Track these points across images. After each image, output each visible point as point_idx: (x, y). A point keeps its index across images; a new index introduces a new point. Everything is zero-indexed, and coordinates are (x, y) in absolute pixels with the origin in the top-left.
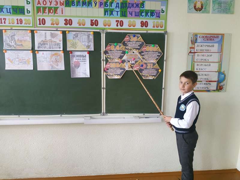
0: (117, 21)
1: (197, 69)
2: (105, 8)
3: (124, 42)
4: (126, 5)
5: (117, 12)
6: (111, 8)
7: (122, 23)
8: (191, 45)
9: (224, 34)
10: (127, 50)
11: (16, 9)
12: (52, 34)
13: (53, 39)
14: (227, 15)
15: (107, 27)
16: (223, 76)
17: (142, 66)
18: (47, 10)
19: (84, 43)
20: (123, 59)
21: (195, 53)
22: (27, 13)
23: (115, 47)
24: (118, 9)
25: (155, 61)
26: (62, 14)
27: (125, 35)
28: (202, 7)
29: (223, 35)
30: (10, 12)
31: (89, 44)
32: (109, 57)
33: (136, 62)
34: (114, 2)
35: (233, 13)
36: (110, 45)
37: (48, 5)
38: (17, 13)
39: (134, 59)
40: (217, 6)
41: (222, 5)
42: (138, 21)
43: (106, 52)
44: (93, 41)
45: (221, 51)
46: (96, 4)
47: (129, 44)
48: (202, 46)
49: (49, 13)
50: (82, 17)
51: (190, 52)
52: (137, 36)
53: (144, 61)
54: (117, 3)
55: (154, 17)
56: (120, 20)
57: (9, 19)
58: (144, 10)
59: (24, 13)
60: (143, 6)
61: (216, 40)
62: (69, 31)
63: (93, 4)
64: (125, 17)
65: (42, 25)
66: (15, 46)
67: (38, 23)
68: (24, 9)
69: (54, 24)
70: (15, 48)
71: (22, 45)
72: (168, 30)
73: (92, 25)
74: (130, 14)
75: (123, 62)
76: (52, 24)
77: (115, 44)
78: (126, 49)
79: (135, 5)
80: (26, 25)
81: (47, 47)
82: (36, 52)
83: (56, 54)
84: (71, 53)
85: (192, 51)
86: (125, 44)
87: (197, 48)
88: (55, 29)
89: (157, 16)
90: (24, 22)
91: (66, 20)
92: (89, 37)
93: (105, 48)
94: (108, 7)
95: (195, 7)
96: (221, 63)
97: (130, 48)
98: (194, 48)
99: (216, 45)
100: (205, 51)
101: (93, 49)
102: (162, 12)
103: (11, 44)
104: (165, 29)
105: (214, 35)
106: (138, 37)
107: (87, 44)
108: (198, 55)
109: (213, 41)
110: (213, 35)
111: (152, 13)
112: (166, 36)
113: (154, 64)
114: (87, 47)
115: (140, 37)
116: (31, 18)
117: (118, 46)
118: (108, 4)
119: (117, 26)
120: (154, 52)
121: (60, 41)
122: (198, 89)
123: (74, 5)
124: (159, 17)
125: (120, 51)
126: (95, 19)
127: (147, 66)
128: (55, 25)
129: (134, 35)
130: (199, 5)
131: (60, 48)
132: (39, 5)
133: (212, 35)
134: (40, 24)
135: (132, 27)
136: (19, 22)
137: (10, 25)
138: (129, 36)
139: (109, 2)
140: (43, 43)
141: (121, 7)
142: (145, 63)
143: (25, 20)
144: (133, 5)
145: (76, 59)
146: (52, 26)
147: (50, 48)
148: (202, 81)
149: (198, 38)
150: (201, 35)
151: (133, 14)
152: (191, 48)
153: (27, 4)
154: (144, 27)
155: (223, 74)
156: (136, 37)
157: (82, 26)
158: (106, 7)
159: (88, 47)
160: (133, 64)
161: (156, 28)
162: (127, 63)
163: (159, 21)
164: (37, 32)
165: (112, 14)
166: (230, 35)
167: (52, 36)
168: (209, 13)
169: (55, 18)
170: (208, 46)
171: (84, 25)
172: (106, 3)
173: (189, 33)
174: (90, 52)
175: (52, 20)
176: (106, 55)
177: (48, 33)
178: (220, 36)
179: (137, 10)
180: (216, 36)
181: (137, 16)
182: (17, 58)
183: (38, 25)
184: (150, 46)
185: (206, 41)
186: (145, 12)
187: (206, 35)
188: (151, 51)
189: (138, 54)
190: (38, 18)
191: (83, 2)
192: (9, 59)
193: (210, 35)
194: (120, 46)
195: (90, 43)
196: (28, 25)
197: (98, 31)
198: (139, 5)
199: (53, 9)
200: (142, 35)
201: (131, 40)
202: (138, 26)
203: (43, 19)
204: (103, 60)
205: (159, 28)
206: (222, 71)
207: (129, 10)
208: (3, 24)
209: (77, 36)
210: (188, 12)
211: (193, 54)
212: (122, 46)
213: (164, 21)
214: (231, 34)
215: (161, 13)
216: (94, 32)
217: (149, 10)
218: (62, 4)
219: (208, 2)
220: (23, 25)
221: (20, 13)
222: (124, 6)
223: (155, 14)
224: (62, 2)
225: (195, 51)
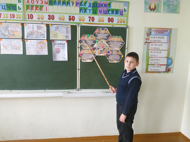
0: (89, 17)
1: (151, 56)
2: (80, 7)
3: (95, 33)
4: (97, 5)
5: (90, 10)
6: (85, 7)
7: (93, 19)
8: (146, 37)
9: (172, 29)
10: (97, 40)
11: (10, 6)
12: (38, 27)
13: (39, 31)
14: (174, 14)
15: (82, 21)
16: (171, 61)
17: (109, 52)
18: (34, 8)
19: (63, 34)
20: (94, 47)
21: (150, 43)
22: (19, 9)
23: (88, 37)
24: (90, 8)
25: (118, 49)
26: (47, 11)
27: (96, 28)
28: (155, 7)
29: (171, 30)
30: (5, 9)
31: (68, 35)
32: (83, 45)
33: (104, 49)
34: (87, 3)
35: (178, 13)
36: (84, 36)
37: (35, 3)
38: (10, 9)
39: (103, 47)
40: (166, 7)
41: (170, 7)
42: (106, 18)
43: (80, 41)
44: (70, 32)
45: (169, 42)
46: (73, 4)
47: (98, 35)
48: (155, 38)
49: (36, 10)
50: (62, 13)
51: (146, 42)
52: (105, 29)
53: (110, 49)
54: (90, 3)
55: (118, 14)
56: (92, 16)
57: (4, 14)
58: (111, 9)
59: (16, 10)
60: (110, 6)
61: (166, 33)
62: (52, 24)
63: (71, 4)
64: (96, 14)
65: (30, 19)
66: (8, 35)
67: (27, 17)
68: (16, 6)
69: (40, 19)
70: (8, 37)
71: (14, 34)
72: (129, 25)
73: (70, 20)
74: (100, 12)
75: (94, 49)
76: (39, 19)
77: (88, 35)
78: (96, 39)
79: (103, 5)
80: (17, 19)
81: (34, 37)
82: (25, 40)
83: (41, 42)
84: (53, 41)
85: (147, 42)
86: (95, 35)
87: (151, 39)
88: (41, 23)
89: (120, 14)
90: (16, 17)
91: (49, 16)
92: (67, 29)
93: (80, 38)
94: (83, 7)
95: (150, 7)
96: (169, 51)
97: (99, 39)
98: (149, 39)
99: (166, 37)
100: (157, 42)
101: (70, 39)
102: (124, 11)
103: (5, 34)
104: (126, 24)
105: (164, 29)
106: (106, 30)
107: (66, 35)
108: (152, 45)
109: (163, 34)
111: (117, 12)
112: (127, 29)
113: (118, 51)
114: (66, 37)
115: (108, 30)
116: (21, 14)
117: (90, 37)
118: (83, 4)
119: (90, 21)
120: (118, 41)
121: (45, 32)
122: (152, 71)
123: (56, 4)
124: (122, 15)
125: (91, 40)
126: (72, 15)
127: (112, 52)
128: (41, 20)
129: (103, 28)
130: (153, 6)
131: (44, 37)
132: (28, 4)
133: (162, 29)
134: (29, 18)
135: (101, 22)
136: (12, 17)
137: (4, 19)
138: (99, 29)
139: (83, 2)
140: (31, 34)
141: (93, 7)
142: (111, 50)
143: (17, 15)
144: (102, 5)
145: (57, 46)
146: (39, 20)
147: (36, 37)
148: (154, 65)
149: (152, 31)
150: (154, 29)
151: (102, 12)
152: (146, 39)
153: (19, 2)
154: (111, 23)
155: (171, 59)
156: (104, 30)
157: (62, 21)
158: (81, 6)
159: (67, 37)
160: (102, 51)
161: (119, 23)
162: (97, 50)
163: (122, 18)
164: (26, 25)
165: (85, 11)
166: (176, 30)
167: (39, 28)
168: (160, 12)
169: (40, 14)
170: (160, 38)
171: (63, 20)
172: (81, 3)
173: (145, 28)
174: (68, 41)
175: (38, 15)
176: (80, 43)
177: (35, 25)
178: (169, 30)
179: (105, 9)
180: (165, 30)
181: (105, 13)
182: (10, 45)
183: (27, 19)
184: (115, 37)
185: (158, 34)
186: (111, 11)
187: (158, 29)
188: (115, 41)
189: (106, 43)
190: (27, 14)
191: (63, 2)
192: (3, 46)
194: (92, 37)
195: (68, 34)
196: (19, 19)
197: (75, 24)
198: (107, 5)
199: (39, 7)
200: (109, 29)
201: (100, 32)
202: (106, 21)
203: (31, 15)
204: (78, 47)
205: (122, 23)
206: (170, 57)
207: (99, 9)
209: (58, 29)
210: (144, 12)
211: (148, 44)
212: (93, 37)
213: (126, 18)
216: (71, 25)
217: (115, 9)
218: (46, 3)
219: (160, 4)
220: (15, 19)
221: (13, 9)
222: (95, 5)
223: (119, 12)
224: (46, 1)
225: (150, 42)
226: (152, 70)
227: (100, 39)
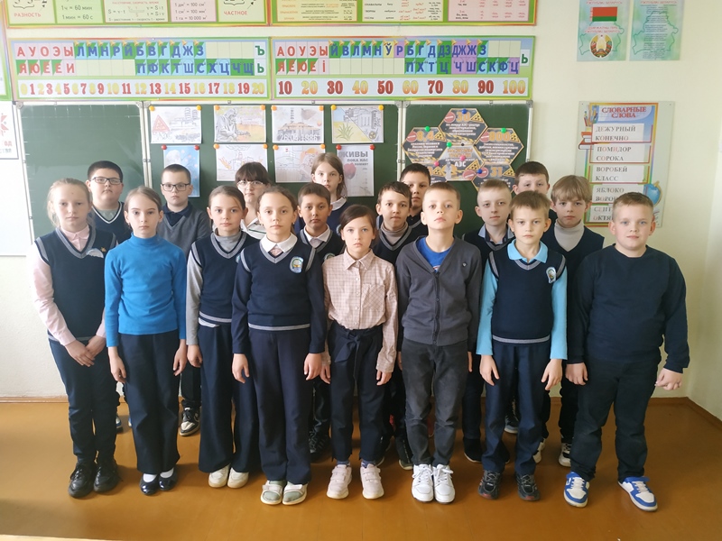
0: (430, 82)
1: (597, 178)
2: (407, 56)
3: (445, 123)
4: (449, 50)
5: (432, 64)
6: (418, 56)
7: (439, 87)
8: (584, 128)
9: (657, 104)
10: (449, 141)
11: (239, 65)
12: (304, 112)
13: (306, 122)
14: (664, 62)
15: (410, 94)
16: (655, 192)
17: (480, 172)
18: (295, 65)
19: (363, 129)
20: (440, 159)
21: (593, 143)
22: (259, 72)
23: (426, 133)
24: (432, 59)
25: (507, 162)
26: (324, 71)
27: (446, 109)
28: (609, 47)
29: (654, 105)
30: (227, 72)
31: (375, 131)
32: (412, 154)
33: (468, 164)
34: (425, 45)
35: (677, 58)
36: (416, 131)
37: (298, 55)
38: (239, 72)
39: (464, 159)
40: (641, 44)
41: (653, 42)
42: (472, 82)
43: (407, 146)
44: (381, 123)
45: (650, 139)
46: (389, 51)
47: (453, 127)
48: (608, 129)
49: (298, 71)
50: (361, 76)
51: (583, 143)
52: (471, 112)
53: (485, 162)
54: (431, 47)
55: (506, 71)
56: (436, 80)
57: (225, 85)
58: (486, 58)
59: (251, 72)
60: (484, 50)
61: (641, 115)
62: (336, 105)
63: (384, 50)
64: (447, 73)
65: (285, 95)
66: (235, 135)
67: (278, 90)
68: (252, 64)
69: (307, 93)
70: (235, 139)
71: (247, 133)
72: (536, 98)
73: (380, 92)
74: (457, 67)
75: (441, 164)
76: (305, 92)
77: (425, 129)
78: (448, 137)
79: (467, 50)
80: (255, 95)
81: (295, 138)
82: (274, 147)
83: (310, 151)
84: (340, 148)
85: (586, 141)
86: (445, 129)
87: (598, 131)
88: (310, 102)
89: (512, 70)
90: (251, 89)
91: (330, 83)
92: (374, 115)
93: (406, 137)
94: (413, 56)
95: (593, 48)
96: (650, 165)
97: (455, 137)
98: (590, 134)
99: (640, 127)
100: (615, 140)
101: (381, 141)
102: (523, 62)
103: (228, 132)
104: (528, 96)
105: (636, 106)
106: (473, 114)
107: (370, 130)
108: (600, 149)
109: (633, 119)
110: (633, 106)
111: (503, 64)
112: (530, 110)
113: (505, 168)
114: (370, 135)
115: (478, 114)
116: (264, 82)
117: (432, 133)
118: (414, 48)
119: (431, 92)
120: (505, 143)
121: (319, 125)
122: (600, 221)
123: (348, 54)
124: (517, 71)
125: (435, 141)
126: (386, 80)
127: (490, 172)
128: (310, 95)
129: (465, 109)
130: (601, 45)
131: (318, 138)
132: (281, 56)
133: (630, 106)
134: (281, 93)
135: (460, 94)
136: (243, 90)
137: (226, 95)
138: (454, 112)
139: (414, 45)
140: (288, 130)
141: (439, 54)
142: (486, 166)
143: (254, 85)
144: (462, 50)
145: (348, 160)
146: (305, 95)
147: (300, 139)
148: (607, 204)
149: (600, 112)
150: (607, 107)
151: (464, 66)
152: (584, 134)
153: (259, 54)
154: (486, 93)
155: (656, 187)
156: (468, 114)
157: (361, 95)
158: (409, 54)
159: (373, 135)
160: (462, 168)
161: (510, 94)
162: (449, 166)
163: (517, 80)
164: (275, 109)
165: (420, 68)
166: (672, 104)
167: (305, 115)
168: (624, 59)
169: (309, 80)
170: (622, 129)
171: (365, 92)
172: (409, 48)
173: (581, 103)
174: (375, 147)
175: (304, 83)
176: (406, 150)
177: (298, 109)
178: (649, 108)
179: (472, 59)
180: (639, 107)
181: (471, 70)
182: (238, 159)
183: (278, 95)
184: (496, 131)
185: (618, 119)
186: (488, 62)
187: (617, 106)
188: (498, 141)
189: (472, 147)
190: (278, 81)
191: (364, 47)
192: (223, 162)
193: (627, 106)
194: (435, 133)
195: (377, 128)
196: (259, 95)
197: (392, 103)
198: (476, 50)
199: (307, 62)
200: (481, 109)
201: (458, 120)
202: (473, 90)
203: (287, 83)
204: (401, 162)
205: (517, 94)
206: (652, 183)
207: (455, 59)
208: (214, 95)
209: (351, 116)
210: (578, 60)
211: (588, 147)
212: (439, 133)
213: (526, 80)
214: (674, 103)
215: (521, 64)
216: (384, 105)
217: (496, 58)
218: (323, 53)
219: (622, 37)
220: (250, 94)
221: (246, 72)
222: (446, 51)
223: (509, 65)
224: (324, 48)
225: (594, 141)
226: (599, 218)
227: (458, 139)
